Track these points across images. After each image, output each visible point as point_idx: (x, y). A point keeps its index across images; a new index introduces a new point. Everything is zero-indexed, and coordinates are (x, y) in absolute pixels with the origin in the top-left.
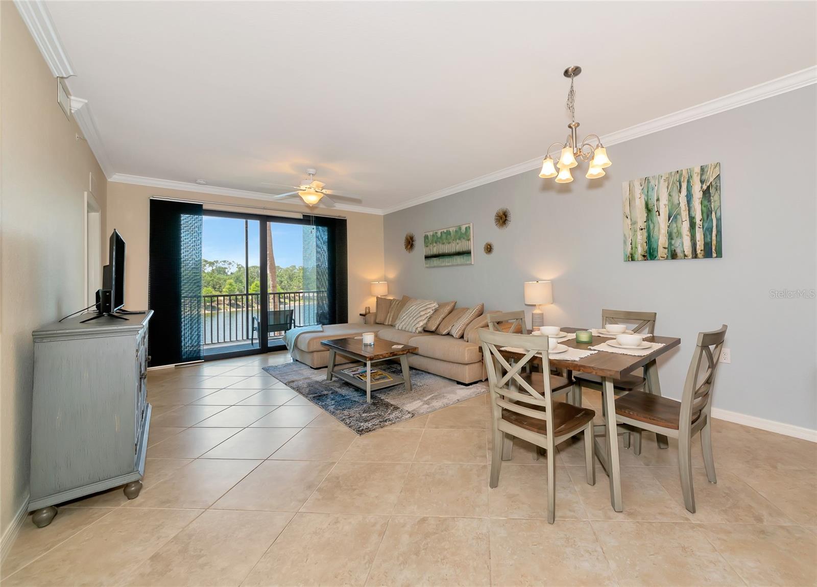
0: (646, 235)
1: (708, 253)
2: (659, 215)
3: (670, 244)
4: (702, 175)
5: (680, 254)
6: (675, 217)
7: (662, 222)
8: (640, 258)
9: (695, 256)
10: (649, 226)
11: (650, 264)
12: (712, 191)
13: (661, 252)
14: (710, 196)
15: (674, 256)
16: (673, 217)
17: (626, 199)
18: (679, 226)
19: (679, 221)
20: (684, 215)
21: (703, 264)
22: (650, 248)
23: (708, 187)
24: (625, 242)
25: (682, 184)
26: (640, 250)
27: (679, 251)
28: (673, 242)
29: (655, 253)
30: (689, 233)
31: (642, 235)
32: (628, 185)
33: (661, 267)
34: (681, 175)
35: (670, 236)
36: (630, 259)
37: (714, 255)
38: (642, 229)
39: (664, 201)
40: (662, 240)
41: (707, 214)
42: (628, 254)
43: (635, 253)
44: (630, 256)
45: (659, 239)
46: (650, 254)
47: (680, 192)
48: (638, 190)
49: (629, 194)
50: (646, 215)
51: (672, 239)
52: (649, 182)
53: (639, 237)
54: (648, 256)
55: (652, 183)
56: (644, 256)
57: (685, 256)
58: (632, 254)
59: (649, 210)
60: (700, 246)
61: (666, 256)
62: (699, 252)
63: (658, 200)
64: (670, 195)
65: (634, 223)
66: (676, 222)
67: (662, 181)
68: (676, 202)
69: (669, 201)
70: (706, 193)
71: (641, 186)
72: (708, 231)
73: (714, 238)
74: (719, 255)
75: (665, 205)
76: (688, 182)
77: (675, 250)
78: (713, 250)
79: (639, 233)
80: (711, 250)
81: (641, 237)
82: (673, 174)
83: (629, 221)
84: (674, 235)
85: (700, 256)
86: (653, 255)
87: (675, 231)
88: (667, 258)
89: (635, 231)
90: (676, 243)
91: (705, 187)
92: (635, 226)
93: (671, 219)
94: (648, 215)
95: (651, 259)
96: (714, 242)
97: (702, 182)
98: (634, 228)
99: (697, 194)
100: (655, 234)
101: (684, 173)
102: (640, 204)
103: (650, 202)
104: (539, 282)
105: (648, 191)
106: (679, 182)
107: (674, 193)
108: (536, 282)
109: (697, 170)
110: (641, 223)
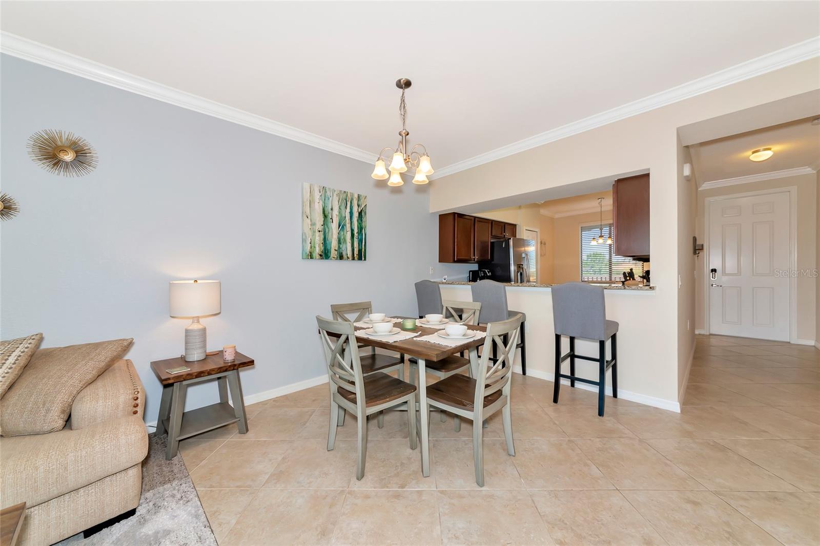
0: (322, 237)
1: (360, 258)
2: (332, 222)
3: (339, 247)
4: (358, 201)
5: (345, 256)
6: (343, 227)
7: (334, 226)
8: (318, 257)
9: (353, 259)
10: (325, 230)
11: (325, 262)
12: (363, 214)
13: (334, 253)
14: (362, 217)
15: (341, 257)
16: (341, 226)
17: (307, 200)
18: (345, 234)
19: (345, 231)
20: (348, 226)
21: (357, 263)
22: (325, 249)
23: (361, 211)
24: (304, 241)
25: (348, 203)
26: (318, 250)
27: (344, 254)
28: (341, 246)
29: (329, 254)
30: (350, 241)
31: (319, 236)
32: (309, 188)
33: (332, 265)
34: (347, 196)
35: (339, 242)
36: (309, 257)
37: (363, 259)
38: (320, 231)
39: (336, 212)
40: (334, 244)
41: (361, 229)
42: (308, 252)
43: (313, 252)
44: (309, 254)
45: (332, 242)
46: (325, 255)
47: (346, 208)
48: (317, 195)
49: (310, 196)
50: (323, 219)
51: (340, 244)
52: (326, 192)
53: (317, 238)
54: (324, 256)
55: (328, 193)
56: (321, 255)
57: (348, 258)
58: (311, 253)
59: (325, 216)
60: (356, 252)
61: (336, 257)
62: (355, 255)
63: (332, 209)
64: (340, 208)
65: (313, 224)
66: (343, 231)
67: (335, 195)
68: (344, 215)
69: (339, 213)
70: (360, 214)
71: (320, 192)
72: (360, 241)
73: (363, 247)
74: (365, 260)
75: (337, 215)
76: (351, 203)
77: (342, 253)
78: (363, 256)
79: (317, 234)
80: (361, 256)
81: (318, 238)
82: (342, 192)
83: (309, 221)
84: (342, 241)
85: (356, 258)
86: (327, 255)
87: (342, 237)
88: (337, 259)
89: (314, 232)
90: (343, 247)
91: (360, 210)
92: (314, 227)
93: (340, 227)
94: (324, 220)
95: (326, 259)
96: (363, 250)
97: (358, 206)
98: (313, 228)
99: (356, 215)
100: (329, 237)
101: (349, 195)
102: (318, 207)
103: (326, 209)
104: (199, 281)
105: (325, 199)
106: (346, 200)
107: (343, 208)
108: (193, 281)
109: (356, 196)
110: (319, 226)
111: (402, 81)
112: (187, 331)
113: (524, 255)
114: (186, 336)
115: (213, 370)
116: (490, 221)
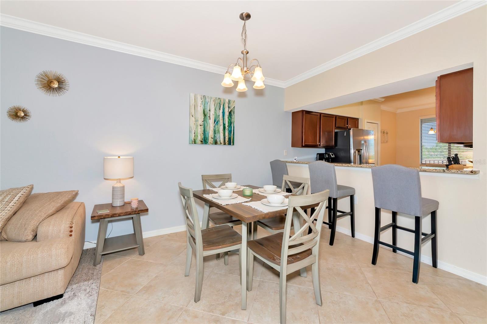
0: (203, 129)
1: (230, 144)
2: (210, 119)
3: (215, 136)
4: (229, 104)
5: (219, 142)
6: (217, 122)
7: (211, 122)
8: (200, 142)
9: (225, 144)
10: (205, 124)
11: (204, 146)
12: (232, 113)
13: (210, 140)
14: (231, 115)
15: (216, 143)
16: (216, 122)
17: (193, 105)
18: (219, 128)
19: (219, 125)
20: (221, 121)
21: (227, 147)
22: (205, 137)
23: (231, 111)
24: (190, 132)
25: (221, 106)
26: (200, 138)
27: (218, 140)
28: (216, 135)
29: (207, 140)
30: (223, 132)
31: (201, 129)
32: (194, 97)
33: (209, 148)
34: (220, 101)
35: (215, 133)
36: (194, 143)
37: (232, 144)
38: (201, 126)
39: (212, 112)
40: (211, 134)
41: (230, 123)
42: (193, 139)
43: (196, 139)
44: (194, 141)
45: (209, 133)
46: (205, 141)
47: (220, 109)
48: (199, 101)
49: (194, 102)
50: (203, 117)
51: (215, 134)
52: (205, 99)
53: (199, 130)
54: (204, 142)
55: (207, 100)
56: (201, 141)
57: (221, 143)
58: (195, 140)
59: (205, 115)
60: (227, 139)
61: (212, 143)
62: (226, 142)
63: (210, 110)
64: (215, 110)
65: (196, 121)
66: (217, 125)
67: (212, 101)
68: (218, 114)
69: (215, 113)
70: (230, 113)
71: (201, 99)
72: (230, 132)
73: (232, 136)
74: (233, 144)
75: (213, 114)
76: (223, 105)
77: (216, 140)
78: (232, 142)
79: (199, 127)
80: (230, 142)
81: (200, 130)
82: (217, 99)
83: (193, 119)
84: (217, 132)
85: (227, 144)
86: (206, 142)
87: (217, 129)
88: (213, 144)
89: (197, 126)
90: (217, 135)
91: (230, 111)
92: (197, 122)
93: (216, 123)
94: (204, 117)
95: (205, 144)
96: (232, 138)
97: (229, 107)
98: (196, 124)
99: (227, 114)
100: (207, 129)
101: (222, 100)
102: (200, 110)
103: (205, 111)
104: (121, 157)
105: (205, 104)
106: (220, 104)
107: (217, 109)
108: (117, 157)
109: (227, 101)
110: (200, 122)
111: (244, 14)
112: (113, 188)
113: (363, 142)
114: (113, 191)
115: (122, 213)
116: (335, 116)
